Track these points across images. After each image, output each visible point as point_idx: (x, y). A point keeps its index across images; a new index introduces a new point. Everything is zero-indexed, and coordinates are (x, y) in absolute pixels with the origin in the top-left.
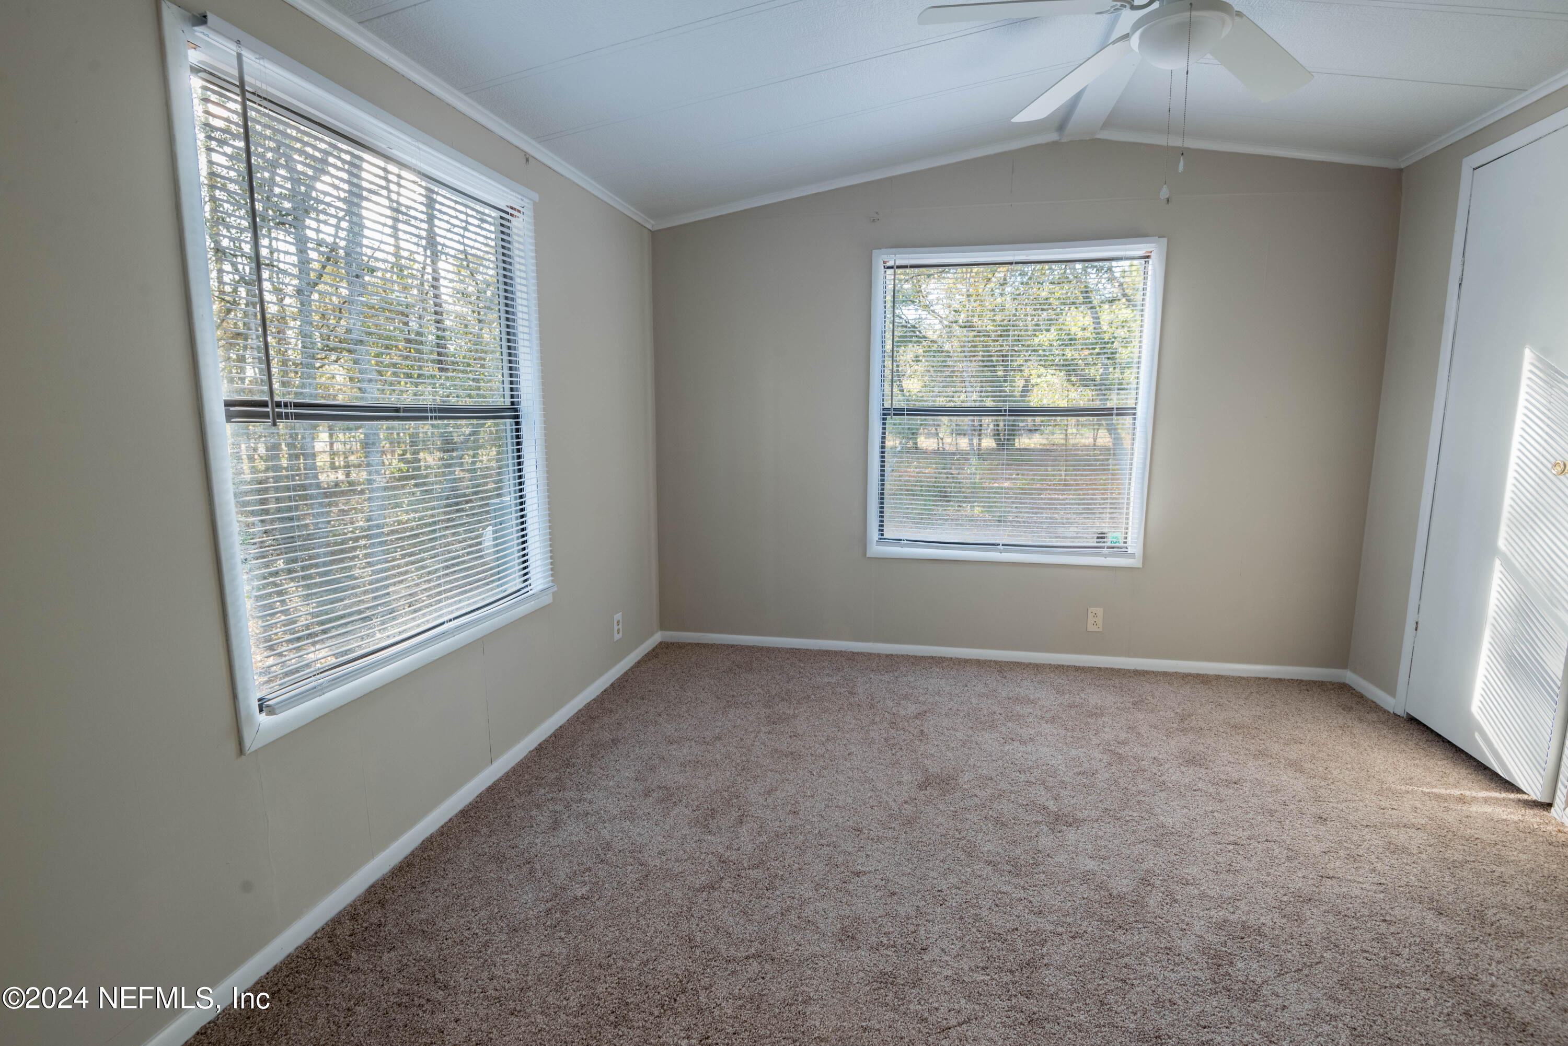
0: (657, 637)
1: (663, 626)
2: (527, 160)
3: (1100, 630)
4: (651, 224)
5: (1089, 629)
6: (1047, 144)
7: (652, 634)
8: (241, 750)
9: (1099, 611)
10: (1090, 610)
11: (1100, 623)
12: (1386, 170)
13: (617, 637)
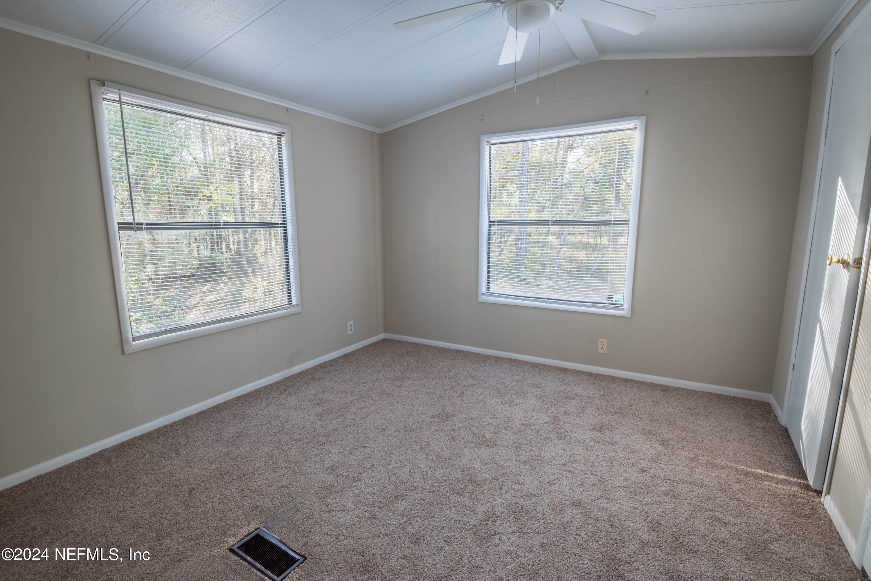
0: (382, 336)
1: (386, 331)
2: (288, 111)
3: (606, 352)
4: (378, 131)
5: (599, 352)
6: (574, 67)
7: (378, 334)
8: (123, 353)
9: (605, 341)
10: (600, 340)
11: (605, 349)
12: (800, 57)
13: (349, 333)
